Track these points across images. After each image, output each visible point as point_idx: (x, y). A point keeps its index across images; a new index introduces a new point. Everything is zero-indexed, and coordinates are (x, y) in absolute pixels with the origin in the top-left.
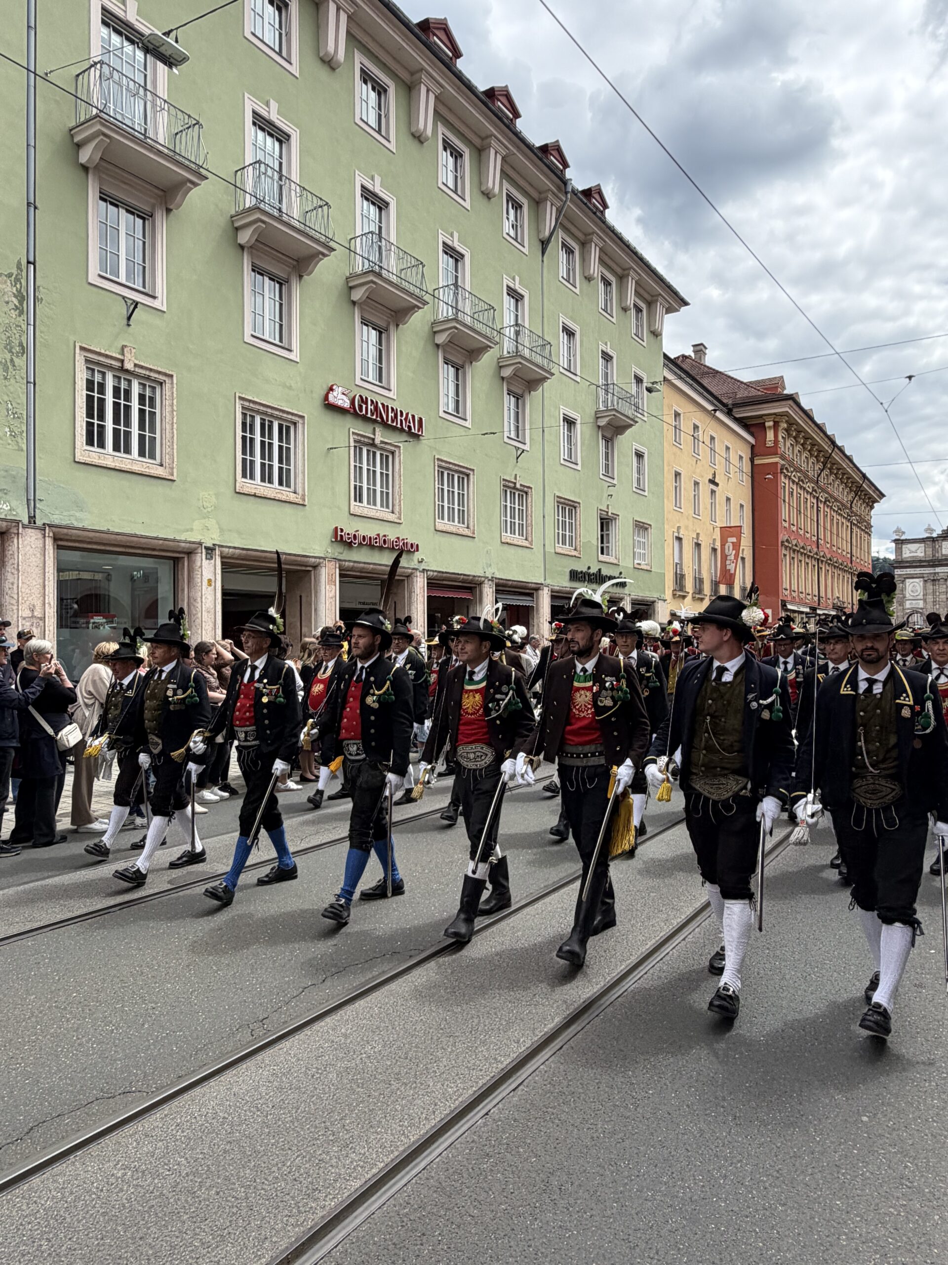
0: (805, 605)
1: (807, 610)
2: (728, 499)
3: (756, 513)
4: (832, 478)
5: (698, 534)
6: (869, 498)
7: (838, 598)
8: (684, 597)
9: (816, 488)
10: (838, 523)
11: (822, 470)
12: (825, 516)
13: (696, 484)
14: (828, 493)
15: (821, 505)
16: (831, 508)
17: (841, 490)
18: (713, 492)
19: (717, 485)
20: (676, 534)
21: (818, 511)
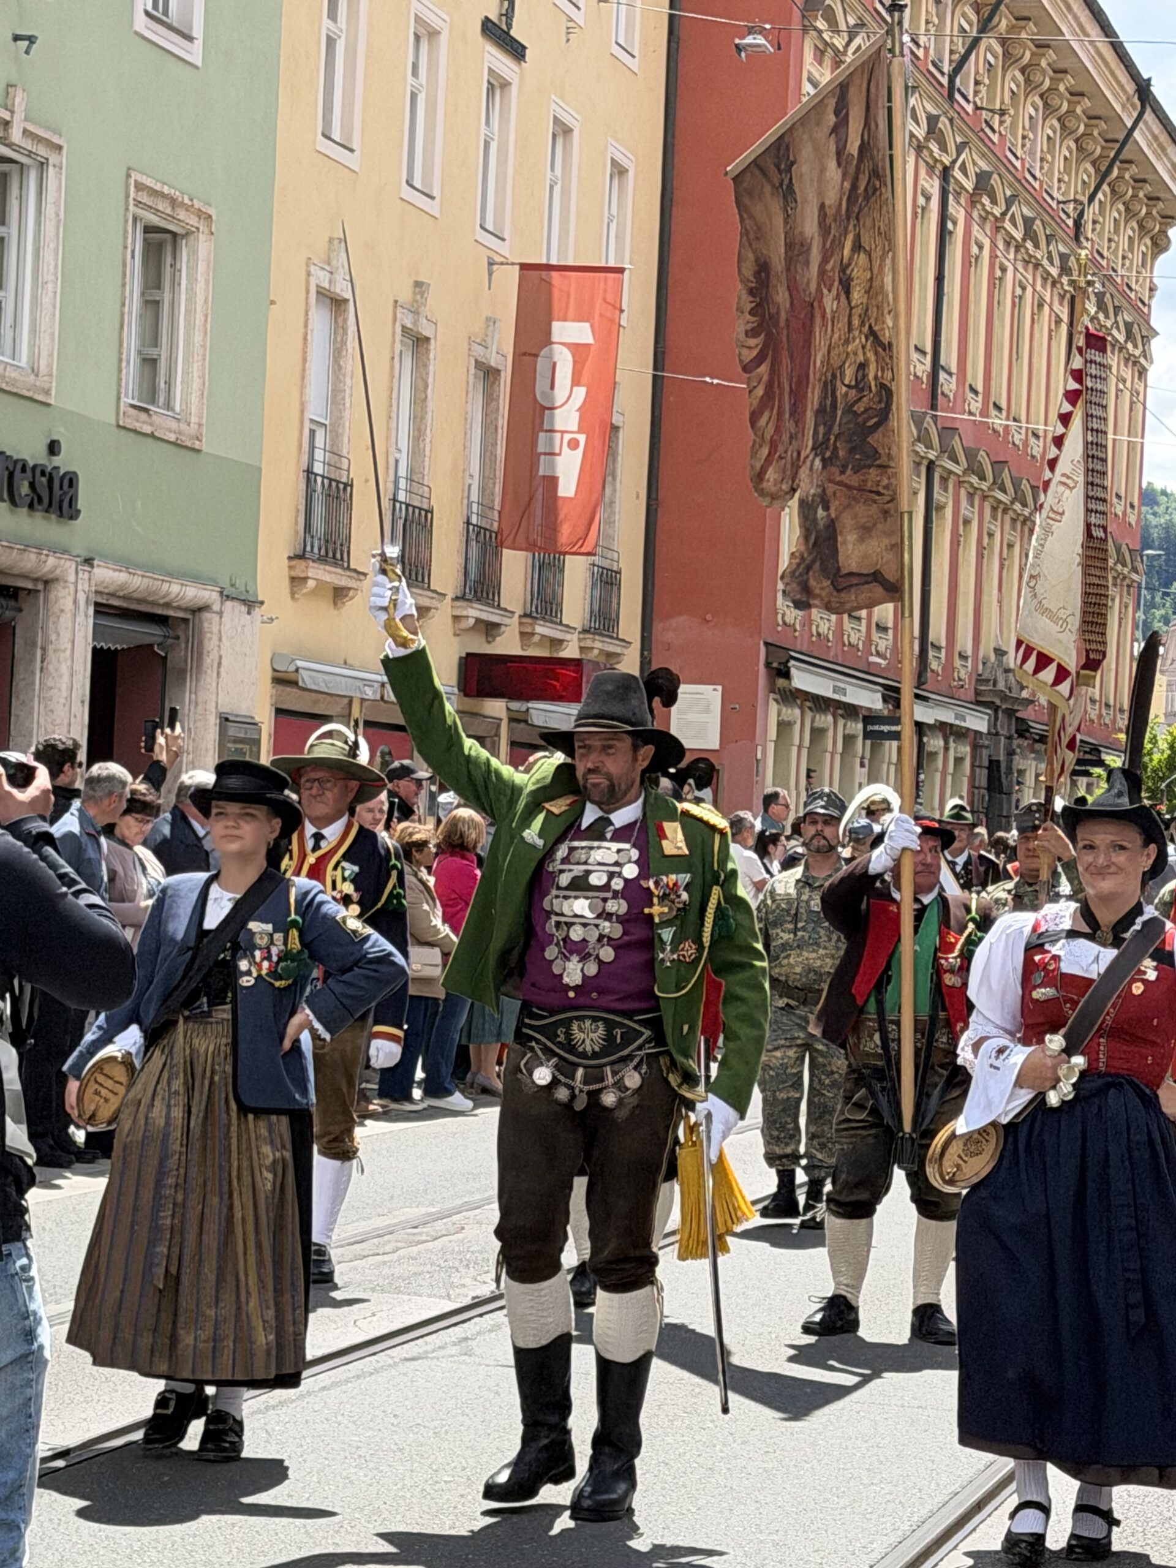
0: (865, 674)
1: (870, 699)
2: (563, 131)
3: (678, 214)
4: (1013, 81)
5: (418, 284)
6: (1152, 199)
7: (1000, 653)
8: (339, 594)
9: (943, 123)
10: (1018, 302)
11: (975, 42)
12: (970, 261)
13: (424, 34)
14: (989, 150)
15: (958, 211)
16: (998, 229)
17: (1041, 144)
18: (497, 86)
19: (517, 51)
20: (321, 278)
21: (943, 235)
